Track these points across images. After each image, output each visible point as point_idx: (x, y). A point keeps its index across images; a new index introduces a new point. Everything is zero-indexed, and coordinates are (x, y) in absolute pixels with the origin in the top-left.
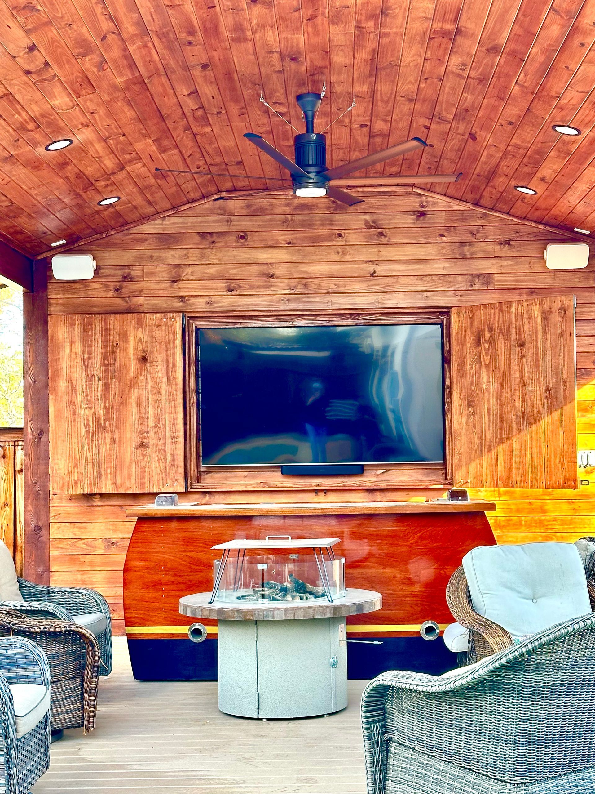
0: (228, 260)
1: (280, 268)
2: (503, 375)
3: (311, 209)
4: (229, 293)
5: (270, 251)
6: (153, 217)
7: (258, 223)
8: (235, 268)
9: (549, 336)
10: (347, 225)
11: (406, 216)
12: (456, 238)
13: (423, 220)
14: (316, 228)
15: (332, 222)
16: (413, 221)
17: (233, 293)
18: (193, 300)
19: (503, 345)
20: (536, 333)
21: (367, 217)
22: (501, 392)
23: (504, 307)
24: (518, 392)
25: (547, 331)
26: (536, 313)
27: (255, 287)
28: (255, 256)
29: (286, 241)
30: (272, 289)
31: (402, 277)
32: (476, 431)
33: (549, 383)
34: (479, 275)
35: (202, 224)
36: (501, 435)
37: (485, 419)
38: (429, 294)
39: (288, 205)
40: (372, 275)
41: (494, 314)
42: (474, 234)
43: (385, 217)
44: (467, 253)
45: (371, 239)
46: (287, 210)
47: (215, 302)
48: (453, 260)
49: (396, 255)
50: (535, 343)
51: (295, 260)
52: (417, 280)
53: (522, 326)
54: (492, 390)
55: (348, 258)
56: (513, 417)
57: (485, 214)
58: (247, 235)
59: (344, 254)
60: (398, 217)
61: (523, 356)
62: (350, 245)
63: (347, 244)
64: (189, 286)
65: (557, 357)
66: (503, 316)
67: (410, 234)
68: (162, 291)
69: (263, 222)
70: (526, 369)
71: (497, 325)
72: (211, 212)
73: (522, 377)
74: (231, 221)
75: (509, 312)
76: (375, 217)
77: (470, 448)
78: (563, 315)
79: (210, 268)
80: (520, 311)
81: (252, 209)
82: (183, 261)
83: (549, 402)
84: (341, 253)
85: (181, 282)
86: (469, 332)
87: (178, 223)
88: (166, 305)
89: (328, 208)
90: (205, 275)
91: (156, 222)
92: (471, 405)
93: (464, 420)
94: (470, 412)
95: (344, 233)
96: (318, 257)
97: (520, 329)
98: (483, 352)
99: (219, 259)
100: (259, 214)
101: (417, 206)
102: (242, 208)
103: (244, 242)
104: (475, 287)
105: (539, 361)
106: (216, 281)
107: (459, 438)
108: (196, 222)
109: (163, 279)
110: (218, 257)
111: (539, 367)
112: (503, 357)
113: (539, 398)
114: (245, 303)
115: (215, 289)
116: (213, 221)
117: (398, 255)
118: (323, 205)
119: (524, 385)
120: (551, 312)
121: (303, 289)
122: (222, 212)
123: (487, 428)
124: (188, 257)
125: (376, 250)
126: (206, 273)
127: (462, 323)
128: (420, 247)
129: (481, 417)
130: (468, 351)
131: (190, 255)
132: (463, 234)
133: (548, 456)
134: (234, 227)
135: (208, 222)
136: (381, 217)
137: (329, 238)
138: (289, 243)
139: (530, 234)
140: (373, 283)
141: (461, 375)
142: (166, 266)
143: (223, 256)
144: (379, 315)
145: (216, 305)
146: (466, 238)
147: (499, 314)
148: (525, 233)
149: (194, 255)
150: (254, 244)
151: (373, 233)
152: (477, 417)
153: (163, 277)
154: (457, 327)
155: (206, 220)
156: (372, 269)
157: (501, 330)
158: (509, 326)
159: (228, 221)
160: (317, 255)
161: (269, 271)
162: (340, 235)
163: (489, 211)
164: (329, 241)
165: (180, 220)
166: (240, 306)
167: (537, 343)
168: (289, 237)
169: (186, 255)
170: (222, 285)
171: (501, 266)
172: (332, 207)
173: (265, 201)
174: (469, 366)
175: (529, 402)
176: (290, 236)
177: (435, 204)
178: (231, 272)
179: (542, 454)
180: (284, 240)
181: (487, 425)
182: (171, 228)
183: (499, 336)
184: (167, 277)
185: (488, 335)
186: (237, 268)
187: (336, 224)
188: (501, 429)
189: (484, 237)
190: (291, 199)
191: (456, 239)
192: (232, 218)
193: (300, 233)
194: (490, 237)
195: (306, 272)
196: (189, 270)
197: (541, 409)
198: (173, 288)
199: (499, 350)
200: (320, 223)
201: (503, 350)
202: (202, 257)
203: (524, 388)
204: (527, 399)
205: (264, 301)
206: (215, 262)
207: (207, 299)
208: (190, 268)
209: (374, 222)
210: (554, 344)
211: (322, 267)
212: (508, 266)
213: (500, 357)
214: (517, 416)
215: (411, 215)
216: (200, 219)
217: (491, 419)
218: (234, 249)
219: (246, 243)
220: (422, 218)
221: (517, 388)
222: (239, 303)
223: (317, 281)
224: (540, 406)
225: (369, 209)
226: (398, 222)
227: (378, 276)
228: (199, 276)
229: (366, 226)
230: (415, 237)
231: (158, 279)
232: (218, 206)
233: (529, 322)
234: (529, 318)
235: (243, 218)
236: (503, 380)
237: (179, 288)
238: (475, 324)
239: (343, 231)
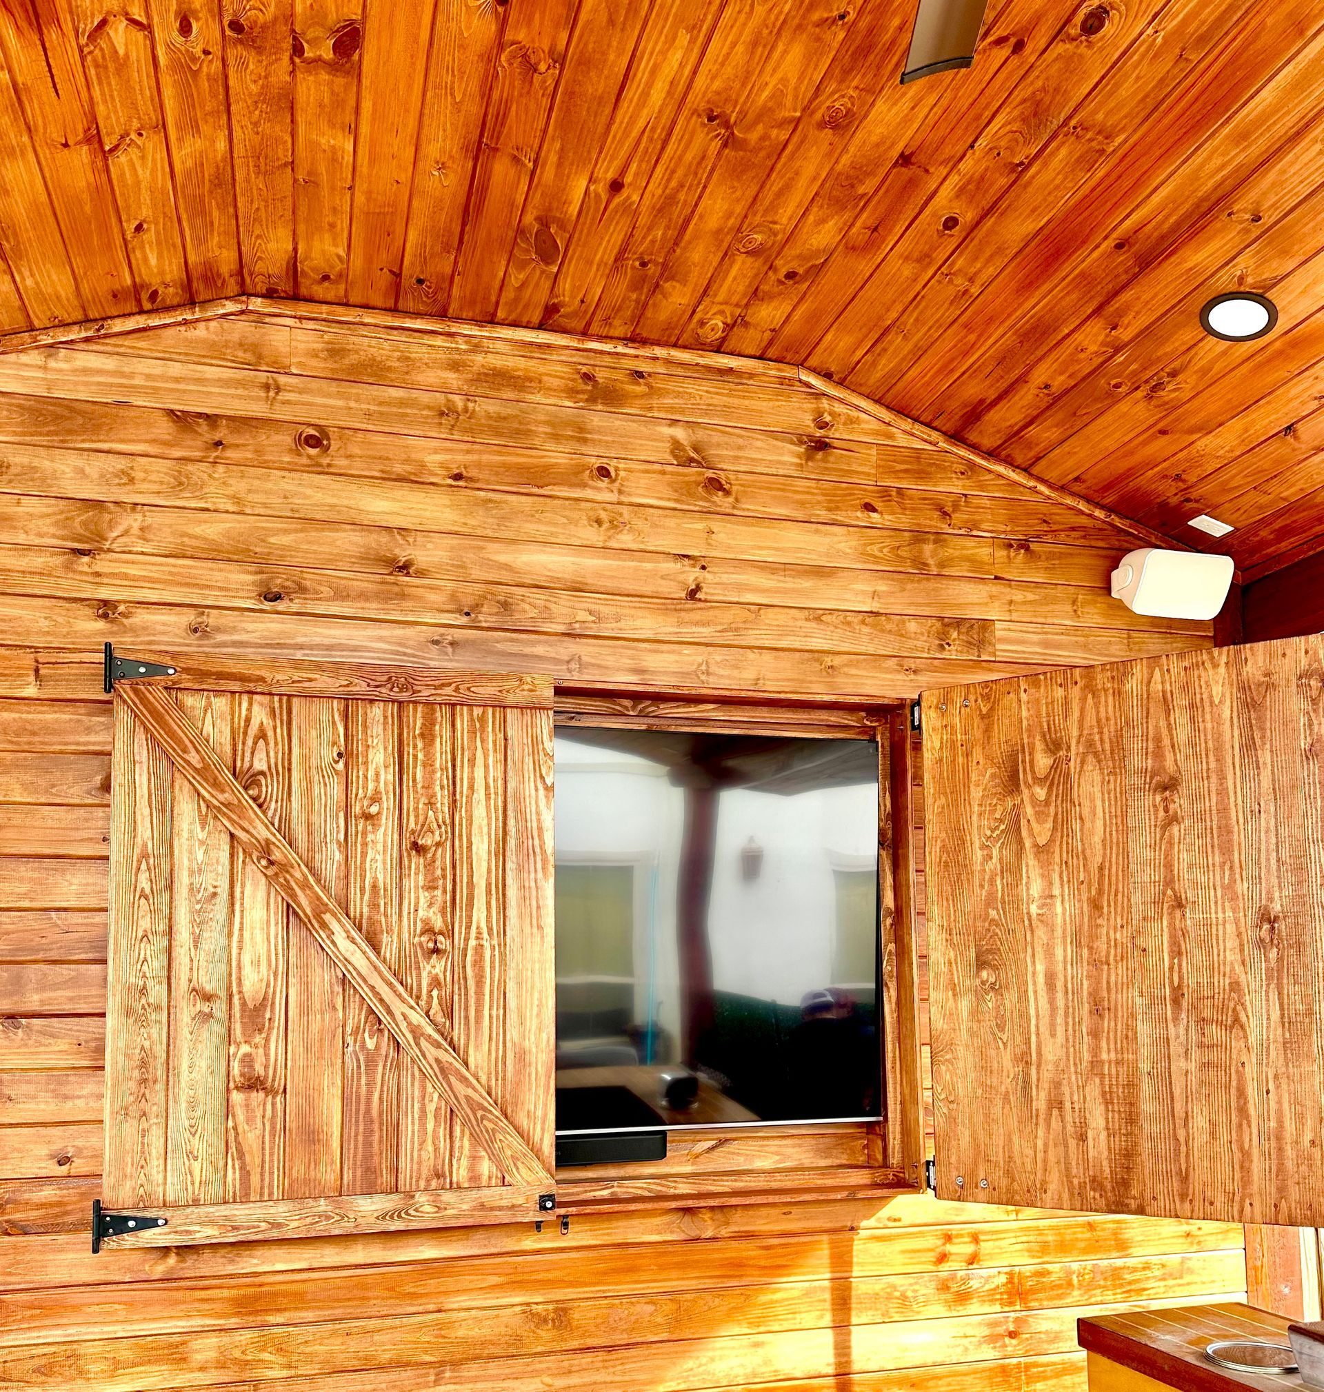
0: (265, 506)
1: (429, 546)
2: (1101, 875)
3: (522, 389)
4: (268, 606)
5: (398, 494)
6: (15, 340)
7: (364, 406)
8: (286, 532)
9: (1265, 757)
10: (624, 447)
11: (779, 443)
12: (904, 518)
13: (824, 460)
14: (537, 442)
15: (581, 434)
16: (797, 461)
17: (281, 606)
18: (142, 617)
19: (1097, 789)
20: (1219, 749)
21: (680, 433)
22: (1094, 926)
23: (1101, 679)
24: (1157, 925)
25: (1258, 742)
26: (1217, 690)
27: (352, 594)
28: (352, 503)
29: (447, 469)
30: (406, 604)
31: (770, 610)
32: (1005, 1038)
33: (1271, 900)
34: (958, 623)
35: (181, 386)
36: (1095, 1051)
37: (1038, 1002)
38: (837, 660)
39: (455, 366)
40: (692, 594)
41: (1066, 701)
42: (945, 514)
43: (726, 439)
44: (931, 562)
45: (690, 494)
46: (452, 378)
47: (218, 629)
48: (895, 576)
49: (753, 548)
50: (1214, 779)
51: (474, 527)
52: (807, 619)
53: (1165, 732)
54: (1059, 920)
55: (625, 539)
56: (1138, 1000)
57: (972, 466)
58: (328, 439)
59: (616, 525)
60: (759, 444)
61: (1172, 820)
62: (632, 504)
63: (624, 499)
64: (133, 571)
65: (1298, 820)
66: (1097, 705)
67: (790, 495)
68: (37, 578)
69: (381, 404)
70: (1183, 858)
71: (1075, 733)
72: (214, 353)
73: (1169, 882)
74: (278, 389)
75: (1118, 693)
76: (701, 435)
77: (987, 1088)
78: (1315, 693)
79: (206, 522)
80: (1157, 686)
81: (346, 361)
82: (114, 489)
83: (1273, 954)
84: (606, 525)
85: (103, 556)
86: (978, 754)
87: (100, 372)
88: (47, 623)
89: (572, 393)
90: (186, 539)
91: (24, 358)
92: (985, 963)
93: (964, 1004)
94: (983, 983)
95: (617, 469)
96: (543, 528)
97: (1158, 740)
98: (1029, 810)
99: (234, 497)
100: (365, 379)
101: (806, 422)
102: (314, 354)
103: (318, 456)
104: (952, 653)
105: (1230, 832)
106: (221, 565)
107: (948, 1056)
108: (162, 377)
109: (37, 541)
110: (230, 491)
111: (1231, 851)
112: (1100, 823)
113: (1231, 943)
114: (317, 640)
115: (221, 589)
116: (219, 380)
117: (760, 548)
118: (556, 383)
119: (1179, 904)
120: (1270, 686)
121: (496, 614)
122: (249, 357)
123: (1044, 1031)
124: (132, 480)
125: (700, 526)
126: (190, 536)
127: (954, 732)
128: (817, 531)
129: (1023, 997)
130: (976, 809)
131: (139, 475)
132: (920, 509)
133: (1273, 1124)
134: (286, 408)
135: (200, 381)
136: (716, 438)
137: (573, 476)
138: (458, 477)
139: (1073, 529)
140: (696, 616)
141: (954, 878)
142: (53, 501)
143: (249, 491)
144: (712, 706)
145: (220, 638)
146: (928, 522)
147: (1083, 700)
148: (1061, 527)
149: (153, 477)
150: (350, 467)
151: (693, 479)
152: (1011, 998)
153: (41, 535)
154: (937, 744)
155: (197, 375)
156: (691, 579)
157: (1090, 744)
158: (1119, 735)
159: (267, 387)
160: (539, 521)
161: (397, 551)
162: (603, 472)
163: (983, 458)
164: (572, 485)
165: (109, 363)
166: (301, 647)
167: (1222, 778)
168: (459, 459)
169: (123, 472)
170: (241, 578)
171: (1011, 602)
172: (583, 392)
173: (386, 345)
174: (979, 853)
175: (1195, 957)
176: (460, 457)
177: (852, 422)
178: (272, 540)
179: (1248, 1118)
180: (442, 465)
181: (1045, 1021)
182: (76, 383)
183: (1083, 762)
184: (54, 536)
185: (1043, 762)
186: (296, 531)
187: (593, 440)
188: (1095, 1034)
189: (969, 525)
190: (466, 351)
191: (904, 521)
192: (282, 379)
193: (490, 453)
194: (983, 526)
195: (507, 567)
196: (133, 521)
197: (1243, 978)
198: (74, 572)
199: (1086, 803)
200: (548, 430)
201: (1099, 803)
202: (180, 485)
203: (1178, 913)
204: (1189, 945)
205: (380, 639)
206: (221, 507)
207: (189, 617)
208: (139, 517)
209: (696, 449)
210: (1284, 780)
211: (555, 558)
212: (1025, 603)
213: (1088, 824)
214: (1152, 997)
215: (792, 443)
216: (176, 369)
217: (1060, 1003)
218: (286, 474)
219: (325, 461)
220: (820, 455)
221: (1151, 913)
222: (300, 640)
223: (539, 597)
224: (1238, 969)
225: (682, 411)
226: (760, 457)
227: (706, 601)
228: (168, 540)
229: (676, 457)
230: (802, 504)
231: (21, 538)
232: (236, 337)
233: (1193, 719)
234: (1192, 706)
235: (315, 384)
236: (1100, 891)
237: (98, 574)
238: (1000, 732)
239: (614, 463)
